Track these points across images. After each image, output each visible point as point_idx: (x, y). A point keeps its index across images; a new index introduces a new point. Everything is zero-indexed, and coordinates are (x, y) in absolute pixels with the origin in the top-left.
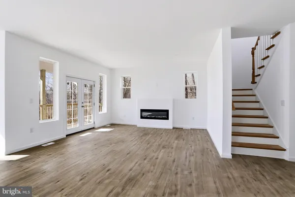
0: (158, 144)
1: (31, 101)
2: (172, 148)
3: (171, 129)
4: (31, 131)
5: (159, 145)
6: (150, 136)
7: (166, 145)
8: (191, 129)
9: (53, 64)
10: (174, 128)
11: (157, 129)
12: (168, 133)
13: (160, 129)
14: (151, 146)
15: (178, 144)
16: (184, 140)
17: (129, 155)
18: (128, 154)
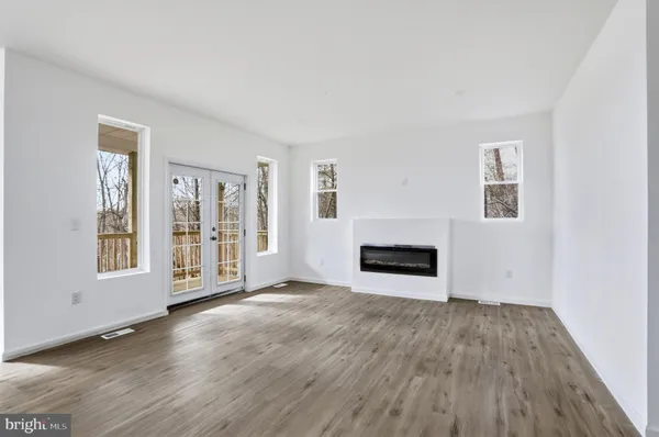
0: (403, 354)
1: (76, 225)
2: (449, 373)
3: (442, 304)
4: (76, 299)
5: (408, 357)
6: (384, 321)
7: (428, 360)
8: (504, 305)
9: (136, 134)
10: (451, 299)
11: (404, 300)
12: (435, 315)
13: (413, 300)
14: (384, 357)
15: (465, 356)
16: (483, 343)
17: (310, 389)
18: (308, 385)
